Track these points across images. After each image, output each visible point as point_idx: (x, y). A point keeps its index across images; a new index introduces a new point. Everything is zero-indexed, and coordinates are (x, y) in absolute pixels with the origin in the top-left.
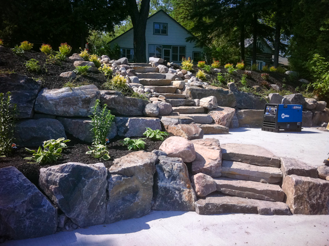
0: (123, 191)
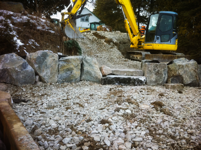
0: (66, 69)
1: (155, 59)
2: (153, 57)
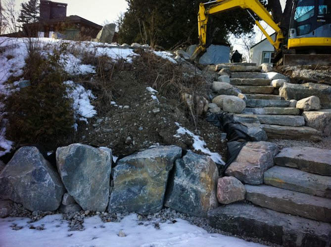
0: (129, 182)
1: (298, 61)
2: (295, 58)
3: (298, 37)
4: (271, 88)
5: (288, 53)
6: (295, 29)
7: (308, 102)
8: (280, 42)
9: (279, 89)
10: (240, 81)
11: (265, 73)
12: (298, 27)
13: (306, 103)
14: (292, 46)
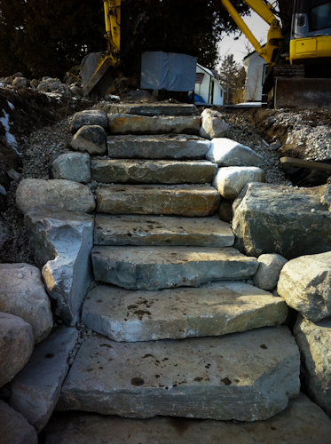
1: (309, 95)
2: (303, 87)
3: (311, 33)
4: (210, 197)
5: (287, 75)
6: (305, 15)
7: (320, 287)
8: (274, 47)
9: (234, 205)
10: (122, 172)
11: (207, 142)
12: (313, 10)
13: (312, 290)
14: (299, 56)
